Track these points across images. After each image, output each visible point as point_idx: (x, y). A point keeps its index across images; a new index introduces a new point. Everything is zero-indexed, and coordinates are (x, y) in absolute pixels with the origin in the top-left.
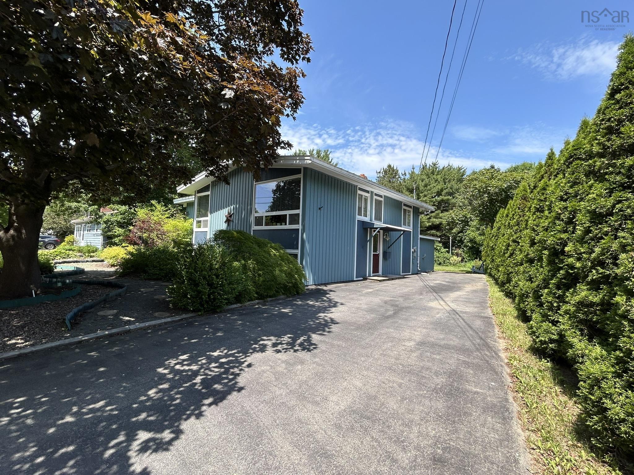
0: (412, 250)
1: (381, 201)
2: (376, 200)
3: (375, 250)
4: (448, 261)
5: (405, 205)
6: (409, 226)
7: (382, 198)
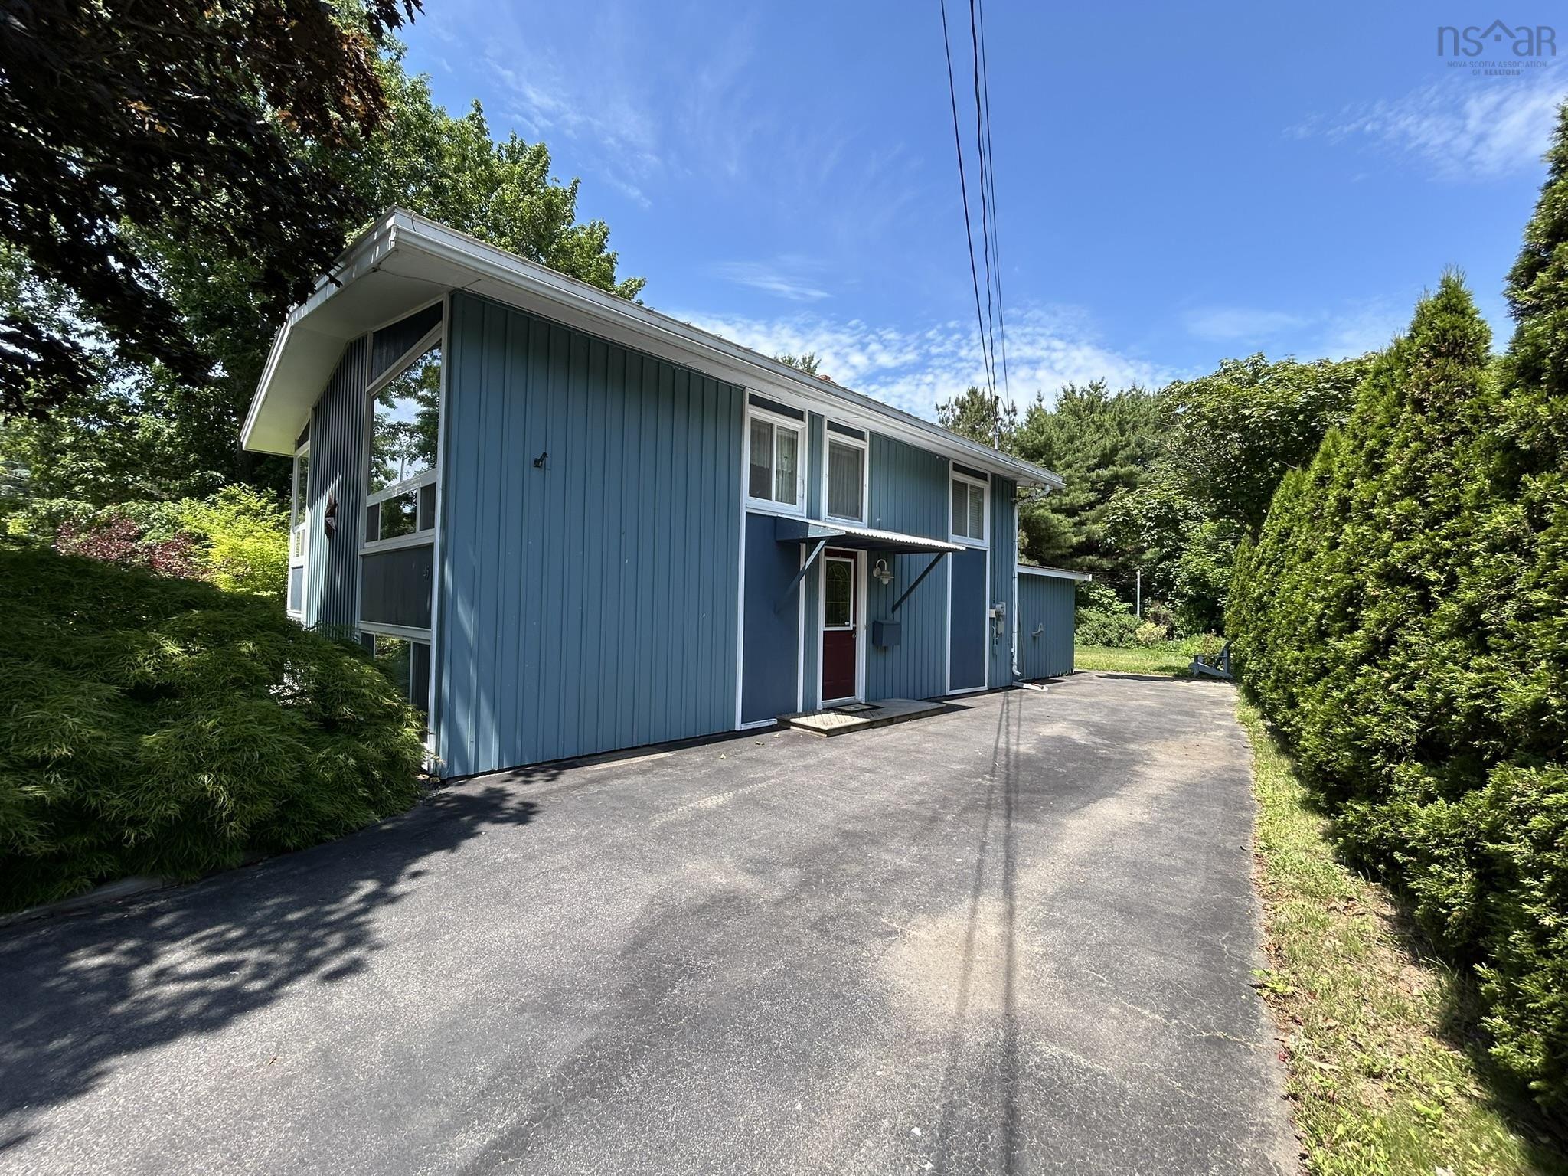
0: (990, 613)
1: (858, 453)
2: (833, 445)
3: (837, 612)
4: (1131, 635)
5: (958, 468)
6: (979, 536)
7: (863, 439)
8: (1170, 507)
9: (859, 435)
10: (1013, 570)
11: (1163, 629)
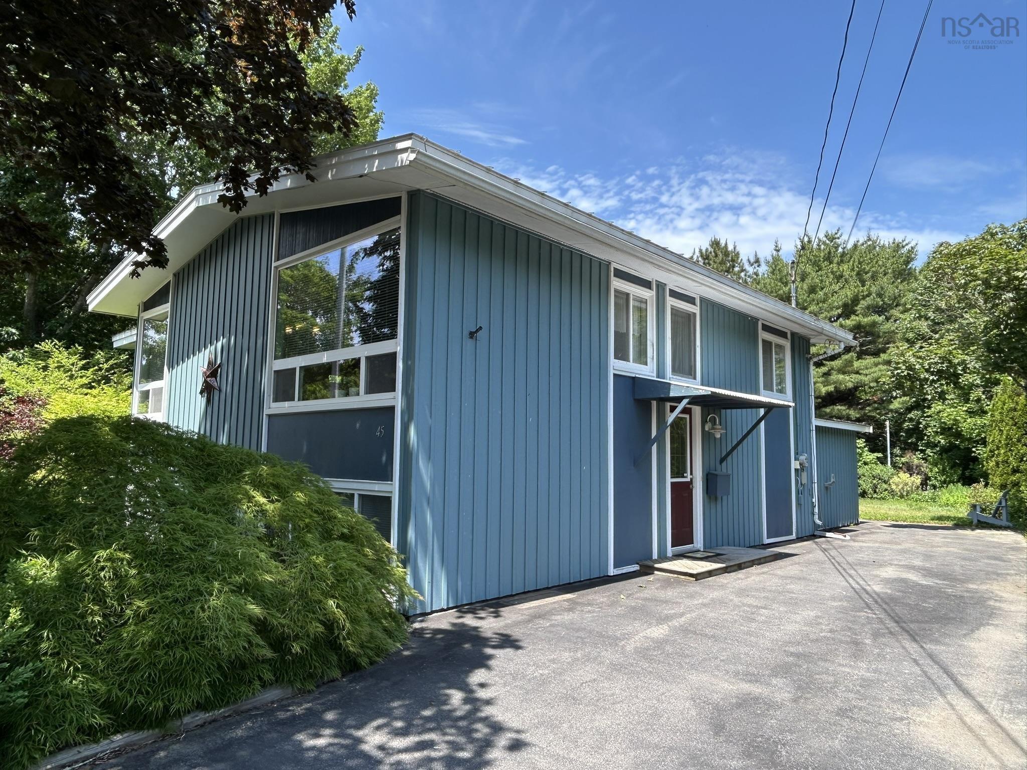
0: (795, 465)
1: (690, 317)
2: (675, 312)
3: (679, 468)
4: (885, 486)
5: (766, 328)
6: (781, 391)
7: (694, 304)
8: (950, 362)
9: (690, 300)
10: (810, 422)
11: (917, 480)
